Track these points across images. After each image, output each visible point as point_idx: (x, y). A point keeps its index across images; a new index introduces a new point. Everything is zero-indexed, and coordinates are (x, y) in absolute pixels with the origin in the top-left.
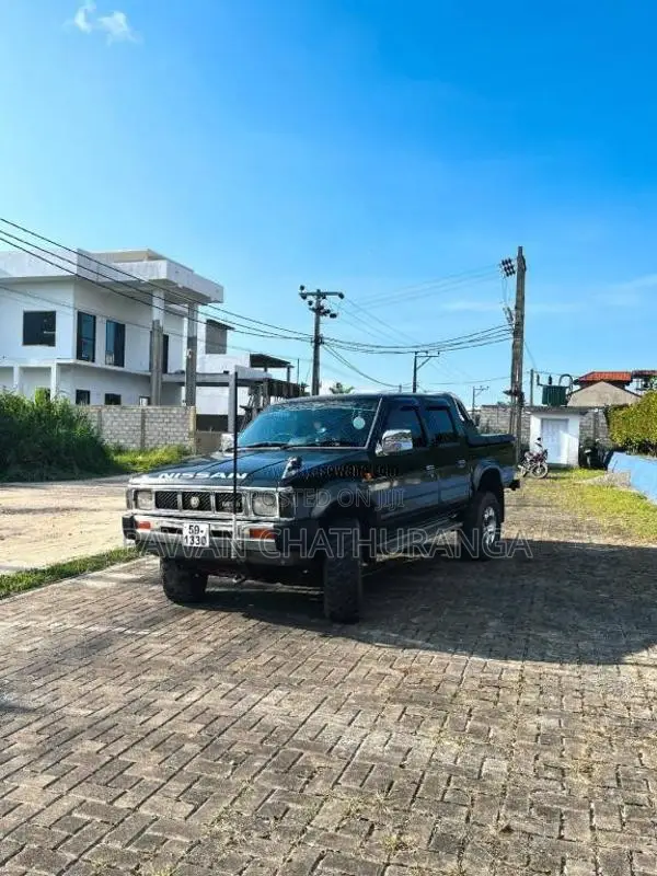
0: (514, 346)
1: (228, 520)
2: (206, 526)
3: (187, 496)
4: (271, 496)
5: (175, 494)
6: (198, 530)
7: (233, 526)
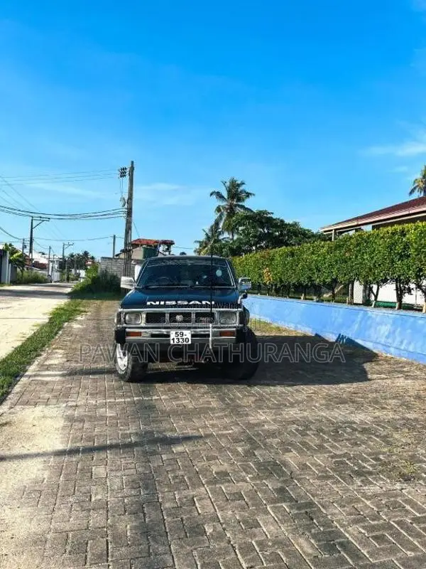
0: (127, 221)
1: (207, 328)
2: (189, 331)
3: (173, 315)
4: (235, 314)
5: (164, 314)
6: (182, 334)
7: (210, 331)
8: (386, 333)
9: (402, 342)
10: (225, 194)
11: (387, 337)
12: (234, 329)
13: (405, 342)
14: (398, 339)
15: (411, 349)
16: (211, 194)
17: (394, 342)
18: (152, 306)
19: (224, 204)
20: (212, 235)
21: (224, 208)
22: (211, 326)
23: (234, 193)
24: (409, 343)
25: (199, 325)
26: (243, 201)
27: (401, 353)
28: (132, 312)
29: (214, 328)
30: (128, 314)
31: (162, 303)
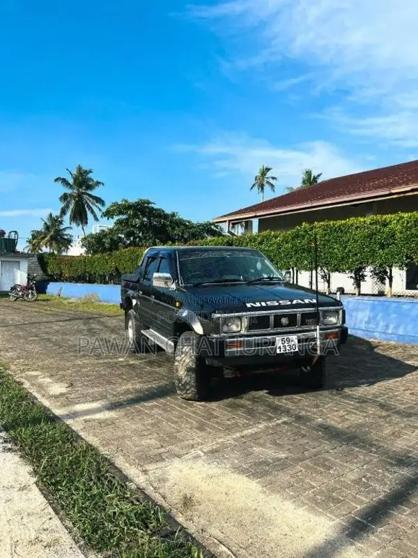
1: (313, 330)
2: (296, 337)
3: (278, 318)
4: (337, 312)
5: (267, 317)
6: (289, 340)
7: (317, 334)
8: (366, 319)
9: (387, 326)
10: (71, 181)
11: (368, 322)
12: (337, 330)
13: (391, 326)
14: (382, 324)
15: (401, 331)
16: (56, 180)
17: (377, 327)
18: (253, 309)
19: (69, 191)
20: (52, 225)
21: (71, 195)
22: (318, 327)
23: (83, 181)
24: (397, 327)
25: (305, 328)
26: (91, 190)
27: (389, 336)
28: (232, 317)
29: (320, 329)
30: (226, 321)
31: (264, 304)
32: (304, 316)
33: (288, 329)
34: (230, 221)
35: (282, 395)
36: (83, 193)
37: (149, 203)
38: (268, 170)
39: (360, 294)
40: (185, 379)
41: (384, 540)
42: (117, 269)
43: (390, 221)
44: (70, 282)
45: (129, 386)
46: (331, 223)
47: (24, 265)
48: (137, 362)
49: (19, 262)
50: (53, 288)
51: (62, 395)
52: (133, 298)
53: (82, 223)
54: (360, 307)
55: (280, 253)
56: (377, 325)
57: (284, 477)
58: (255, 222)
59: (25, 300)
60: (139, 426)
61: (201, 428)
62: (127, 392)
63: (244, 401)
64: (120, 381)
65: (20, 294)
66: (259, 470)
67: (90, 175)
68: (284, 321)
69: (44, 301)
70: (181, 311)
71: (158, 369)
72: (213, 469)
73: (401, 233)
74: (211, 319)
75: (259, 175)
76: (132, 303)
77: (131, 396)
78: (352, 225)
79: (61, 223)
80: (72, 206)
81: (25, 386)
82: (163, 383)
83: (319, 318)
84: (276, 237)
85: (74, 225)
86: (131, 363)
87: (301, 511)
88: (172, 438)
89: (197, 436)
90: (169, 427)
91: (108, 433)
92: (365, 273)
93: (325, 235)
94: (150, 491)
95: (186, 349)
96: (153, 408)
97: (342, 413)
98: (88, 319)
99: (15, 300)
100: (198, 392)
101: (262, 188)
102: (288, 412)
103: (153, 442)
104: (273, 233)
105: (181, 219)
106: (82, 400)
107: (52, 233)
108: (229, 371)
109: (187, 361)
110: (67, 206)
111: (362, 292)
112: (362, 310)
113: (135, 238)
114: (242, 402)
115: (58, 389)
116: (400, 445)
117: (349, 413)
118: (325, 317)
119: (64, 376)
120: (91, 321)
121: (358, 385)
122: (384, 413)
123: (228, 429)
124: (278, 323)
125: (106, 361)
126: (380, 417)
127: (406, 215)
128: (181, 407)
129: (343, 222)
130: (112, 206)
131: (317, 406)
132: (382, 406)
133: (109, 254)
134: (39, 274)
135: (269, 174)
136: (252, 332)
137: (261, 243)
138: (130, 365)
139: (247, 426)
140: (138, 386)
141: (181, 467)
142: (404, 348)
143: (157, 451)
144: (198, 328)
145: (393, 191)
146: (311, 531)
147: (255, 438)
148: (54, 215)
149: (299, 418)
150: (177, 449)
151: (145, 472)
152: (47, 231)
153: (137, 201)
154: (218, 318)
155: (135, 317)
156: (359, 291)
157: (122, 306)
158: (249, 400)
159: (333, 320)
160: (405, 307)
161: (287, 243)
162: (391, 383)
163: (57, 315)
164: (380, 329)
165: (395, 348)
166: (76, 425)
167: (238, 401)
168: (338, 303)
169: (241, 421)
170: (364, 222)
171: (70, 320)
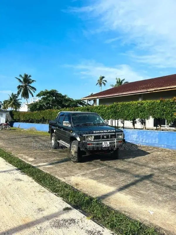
2: (109, 142)
3: (103, 136)
4: (122, 134)
5: (100, 136)
6: (106, 143)
7: (115, 141)
8: (136, 137)
9: (143, 140)
10: (22, 80)
13: (144, 140)
14: (141, 139)
15: (147, 142)
18: (95, 133)
19: (21, 84)
20: (13, 98)
21: (22, 86)
22: (116, 139)
23: (27, 80)
24: (146, 140)
25: (112, 139)
26: (31, 84)
27: (143, 143)
28: (89, 136)
29: (116, 140)
30: (87, 137)
31: (99, 132)
32: (111, 135)
33: (106, 140)
34: (88, 99)
35: (105, 161)
36: (27, 85)
37: (56, 91)
38: (103, 77)
39: (134, 128)
40: (74, 155)
41: (127, 191)
42: (43, 118)
43: (144, 103)
44: (23, 122)
45: (55, 159)
46: (125, 103)
47: (4, 115)
48: (56, 152)
49: (2, 114)
50: (16, 125)
51: (33, 161)
52: (54, 129)
53: (26, 97)
54: (134, 133)
55: (106, 113)
56: (140, 139)
57: (103, 180)
58: (98, 101)
59: (6, 130)
60: (60, 169)
61: (79, 169)
62: (54, 160)
63: (93, 162)
64: (51, 157)
65: (4, 127)
66: (97, 178)
67: (30, 78)
68: (105, 137)
69: (13, 130)
70: (72, 134)
71: (63, 154)
72: (84, 178)
73: (147, 107)
74: (82, 136)
75: (100, 79)
76: (54, 131)
77: (56, 161)
78: (131, 104)
79: (17, 97)
80: (22, 91)
81: (20, 159)
82: (66, 158)
83: (116, 136)
84: (105, 107)
85: (23, 98)
86: (54, 152)
87: (107, 186)
88: (71, 172)
89: (78, 171)
90: (70, 169)
91: (51, 170)
92: (136, 121)
93: (122, 107)
94: (67, 182)
95: (74, 146)
96: (64, 164)
97: (122, 165)
98: (34, 137)
99: (2, 130)
100: (78, 159)
101: (101, 85)
102: (106, 165)
103: (65, 172)
104: (104, 106)
105: (69, 98)
106: (40, 162)
107: (13, 101)
108: (88, 153)
109: (75, 149)
110: (20, 91)
111: (135, 128)
112: (135, 134)
113: (49, 105)
114: (92, 163)
115: (31, 159)
116: (137, 173)
117: (124, 165)
118: (118, 136)
119: (32, 156)
120: (35, 138)
121: (129, 158)
122: (135, 165)
123: (88, 170)
124: (103, 138)
125: (45, 151)
126: (134, 166)
127: (149, 101)
128: (73, 164)
129: (128, 103)
130: (41, 92)
131: (115, 164)
132: (135, 164)
133: (40, 112)
134: (10, 119)
135: (104, 79)
136: (96, 140)
137: (99, 109)
138: (54, 153)
139: (93, 169)
140: (58, 159)
141: (74, 178)
142: (148, 147)
143: (67, 175)
144: (78, 139)
145: (148, 90)
146: (109, 189)
147: (95, 171)
148: (14, 94)
149: (109, 167)
150: (72, 174)
151: (65, 179)
152: (11, 101)
153: (51, 90)
154: (85, 136)
155: (55, 136)
156: (134, 127)
157: (49, 132)
158: (94, 162)
159: (121, 137)
160: (149, 133)
161: (109, 109)
162: (140, 157)
163: (21, 136)
164: (141, 140)
165: (145, 147)
166: (41, 168)
167: (91, 162)
168: (122, 131)
169: (92, 168)
170: (135, 103)
171: (27, 137)
